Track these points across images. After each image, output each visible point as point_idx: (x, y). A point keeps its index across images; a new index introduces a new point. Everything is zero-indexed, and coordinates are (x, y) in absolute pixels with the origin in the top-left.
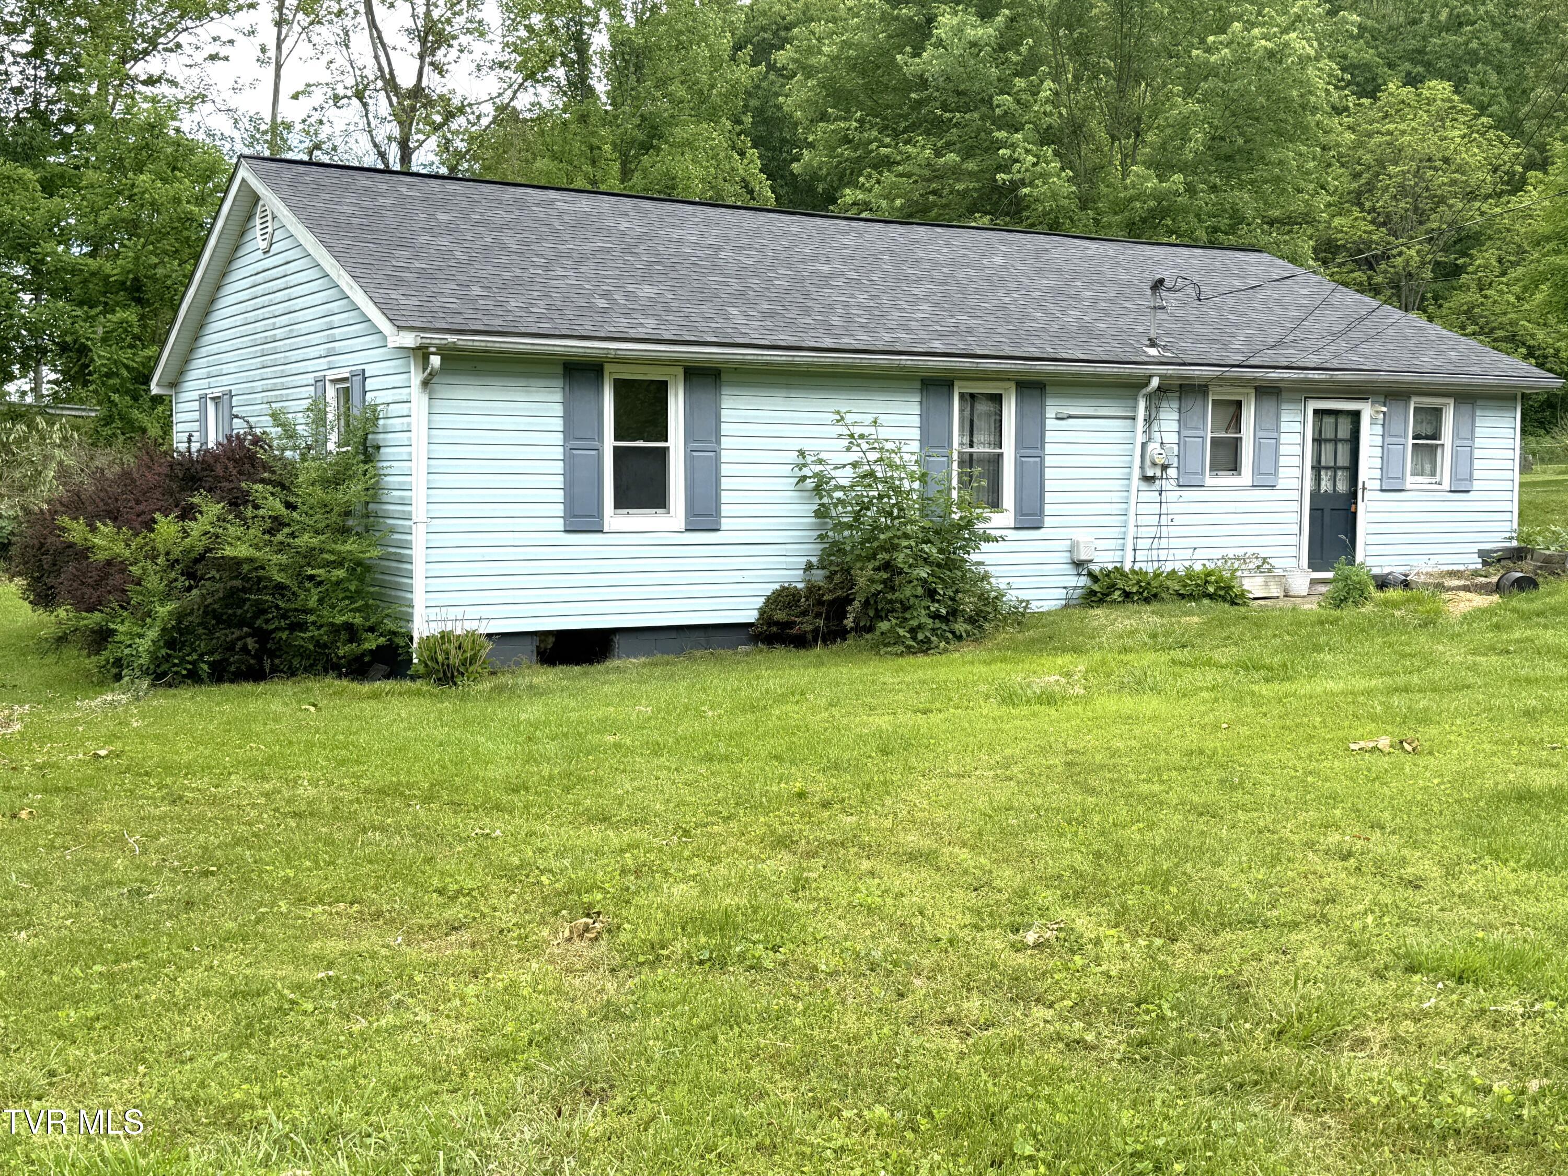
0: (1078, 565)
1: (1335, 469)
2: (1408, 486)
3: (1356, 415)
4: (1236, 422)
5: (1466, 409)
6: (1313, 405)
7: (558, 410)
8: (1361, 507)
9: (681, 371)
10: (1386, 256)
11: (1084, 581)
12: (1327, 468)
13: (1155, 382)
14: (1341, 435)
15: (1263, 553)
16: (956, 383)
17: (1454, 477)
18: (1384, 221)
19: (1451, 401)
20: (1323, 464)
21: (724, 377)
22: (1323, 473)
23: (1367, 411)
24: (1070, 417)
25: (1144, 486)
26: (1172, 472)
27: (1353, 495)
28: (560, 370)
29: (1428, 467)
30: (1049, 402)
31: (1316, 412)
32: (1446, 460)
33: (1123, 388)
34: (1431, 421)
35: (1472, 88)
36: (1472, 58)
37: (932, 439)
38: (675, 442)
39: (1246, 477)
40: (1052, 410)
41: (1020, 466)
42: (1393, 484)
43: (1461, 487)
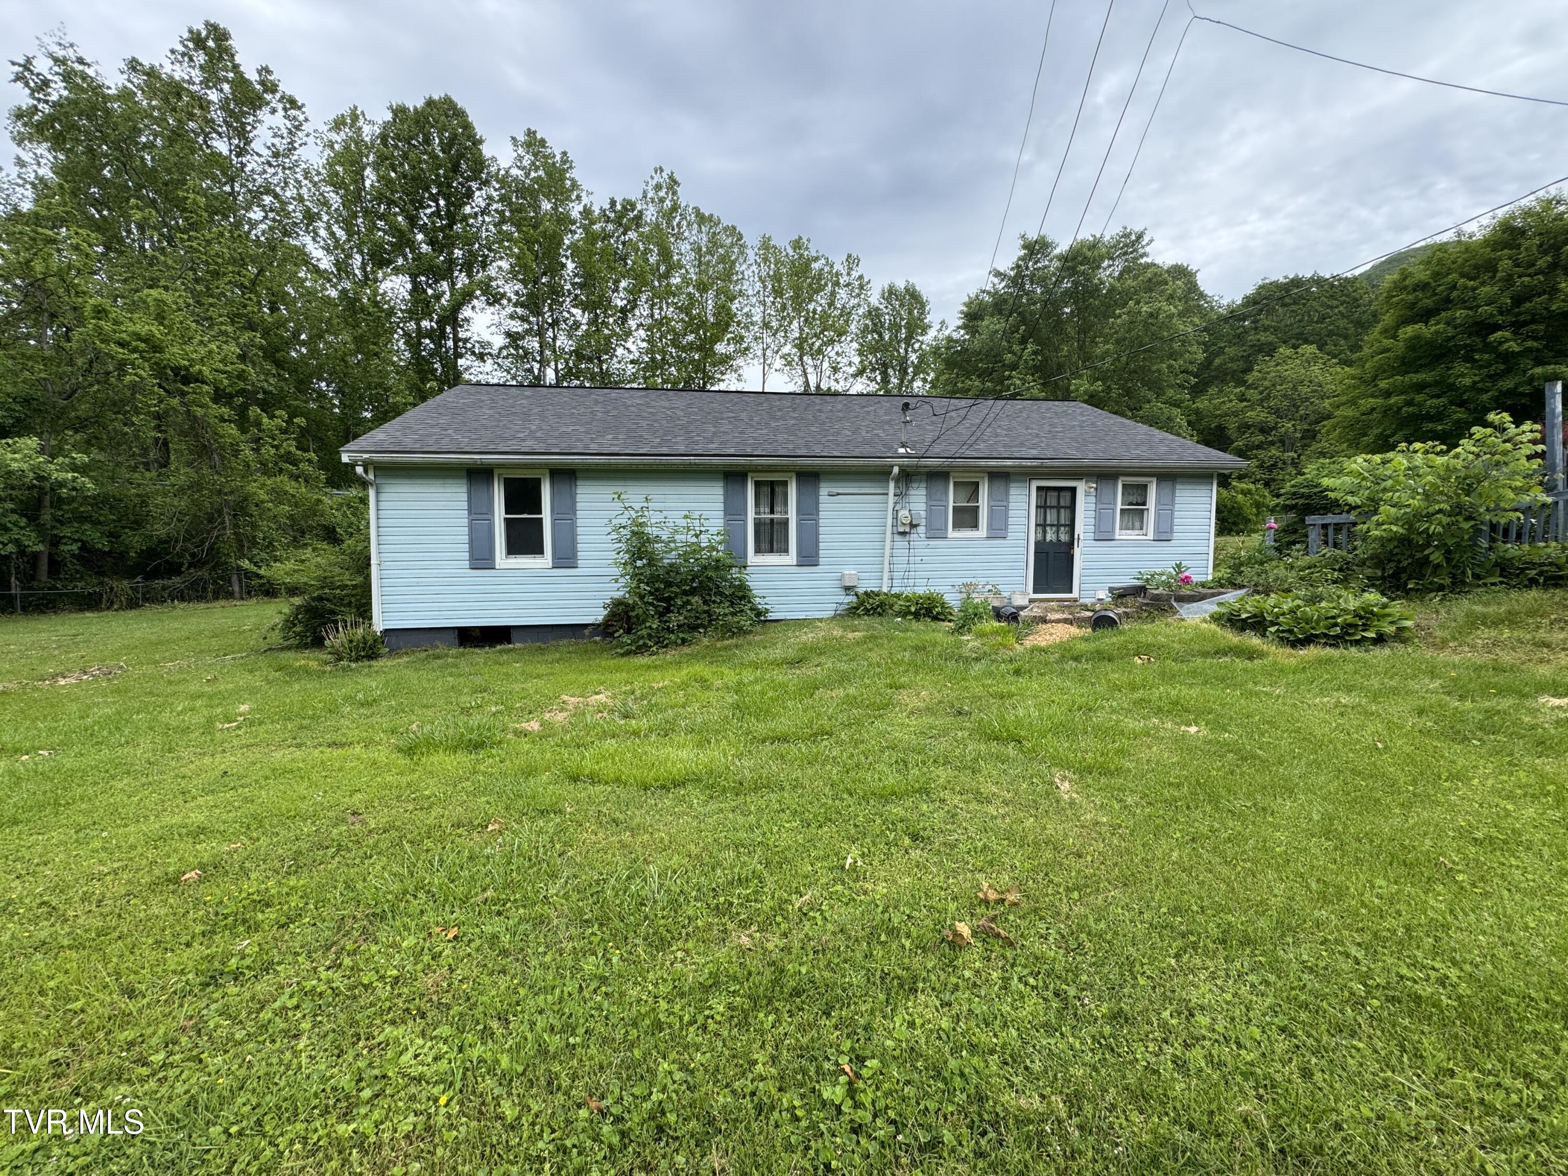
0: (848, 589)
1: (1058, 526)
2: (1117, 537)
3: (1073, 490)
4: (975, 495)
5: (1167, 486)
6: (1035, 484)
7: (464, 497)
8: (1077, 552)
9: (547, 473)
11: (852, 599)
12: (1052, 525)
13: (896, 470)
14: (1062, 503)
15: (992, 581)
16: (750, 475)
17: (1157, 530)
19: (1154, 480)
20: (1048, 522)
21: (578, 475)
22: (1048, 528)
23: (1081, 487)
24: (838, 494)
25: (897, 537)
26: (921, 529)
27: (1071, 544)
28: (465, 473)
29: (1137, 524)
30: (822, 485)
31: (1039, 489)
32: (1151, 518)
33: (879, 475)
34: (1136, 495)
35: (1330, 347)
36: (1330, 334)
37: (733, 511)
38: (546, 515)
39: (983, 531)
40: (824, 490)
41: (799, 526)
42: (1103, 535)
43: (1164, 536)
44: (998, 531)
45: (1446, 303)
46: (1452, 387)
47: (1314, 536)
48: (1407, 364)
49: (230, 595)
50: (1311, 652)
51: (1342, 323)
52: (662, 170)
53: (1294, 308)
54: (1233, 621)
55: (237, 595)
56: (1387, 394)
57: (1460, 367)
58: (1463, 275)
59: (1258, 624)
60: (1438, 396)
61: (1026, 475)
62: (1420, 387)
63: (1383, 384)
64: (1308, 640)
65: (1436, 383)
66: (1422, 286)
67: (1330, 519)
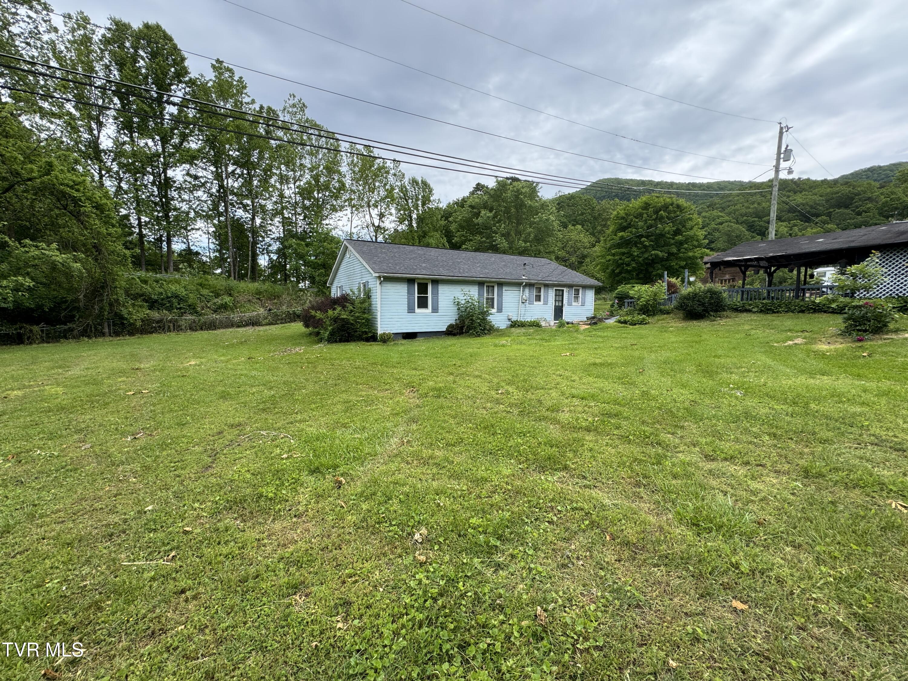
0: (509, 319)
1: (559, 301)
2: (573, 304)
3: (563, 290)
4: (540, 292)
5: (584, 289)
6: (555, 288)
7: (407, 289)
8: (564, 308)
9: (431, 281)
10: (568, 260)
11: (510, 323)
13: (524, 284)
14: (560, 294)
15: (545, 317)
16: (485, 283)
17: (582, 303)
18: (568, 252)
19: (581, 288)
20: (557, 300)
21: (439, 282)
22: (557, 302)
23: (565, 289)
24: (508, 290)
25: (522, 304)
26: (528, 301)
27: (562, 306)
28: (406, 281)
29: (577, 301)
31: (555, 290)
32: (580, 299)
33: (518, 284)
34: (577, 292)
35: (585, 227)
36: (586, 221)
37: (480, 294)
38: (430, 295)
39: (542, 302)
40: (504, 288)
41: (498, 300)
42: (570, 304)
43: (583, 305)
44: (546, 303)
45: (629, 226)
46: (632, 255)
47: (626, 304)
48: (619, 246)
49: (103, 335)
50: (637, 326)
51: (589, 217)
52: (294, 96)
53: (573, 208)
54: (619, 322)
55: (108, 334)
56: (614, 255)
57: (634, 249)
58: (635, 217)
59: (625, 322)
60: (628, 258)
61: (553, 285)
62: (623, 254)
63: (613, 251)
64: (635, 325)
65: (628, 253)
66: (623, 218)
67: (630, 300)
